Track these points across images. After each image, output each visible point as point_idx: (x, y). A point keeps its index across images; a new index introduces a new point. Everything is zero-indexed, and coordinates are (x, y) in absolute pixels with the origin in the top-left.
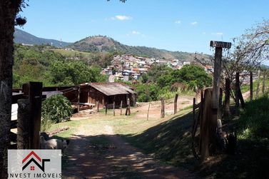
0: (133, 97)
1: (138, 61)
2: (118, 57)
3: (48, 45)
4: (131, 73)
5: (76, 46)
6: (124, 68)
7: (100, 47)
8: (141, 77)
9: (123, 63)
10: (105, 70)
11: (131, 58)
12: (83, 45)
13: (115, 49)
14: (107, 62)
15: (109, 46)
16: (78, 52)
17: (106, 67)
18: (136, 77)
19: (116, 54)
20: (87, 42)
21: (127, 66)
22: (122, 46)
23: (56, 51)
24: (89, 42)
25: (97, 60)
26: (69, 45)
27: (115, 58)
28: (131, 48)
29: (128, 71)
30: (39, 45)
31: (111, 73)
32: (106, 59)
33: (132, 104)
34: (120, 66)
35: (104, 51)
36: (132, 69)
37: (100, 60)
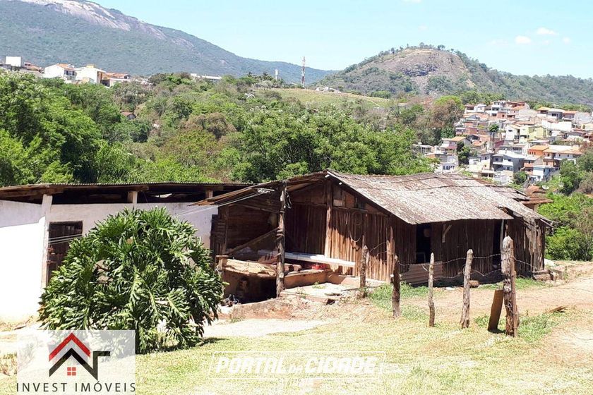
0: (532, 237)
1: (547, 122)
2: (479, 108)
3: (265, 77)
4: (522, 161)
5: (348, 78)
6: (499, 144)
7: (421, 82)
8: (557, 175)
9: (494, 129)
10: (435, 150)
11: (524, 113)
12: (371, 77)
13: (471, 85)
14: (442, 126)
15: (452, 77)
16: (352, 98)
17: (437, 142)
18: (538, 173)
19: (472, 100)
20: (381, 67)
21: (510, 136)
22: (495, 77)
23: (284, 93)
24: (390, 68)
25: (409, 120)
26: (329, 79)
27: (468, 114)
28: (524, 82)
29: (511, 154)
30: (237, 78)
31: (453, 160)
32: (438, 116)
33: (525, 268)
34: (485, 137)
35: (434, 94)
36: (527, 147)
37: (420, 120)
